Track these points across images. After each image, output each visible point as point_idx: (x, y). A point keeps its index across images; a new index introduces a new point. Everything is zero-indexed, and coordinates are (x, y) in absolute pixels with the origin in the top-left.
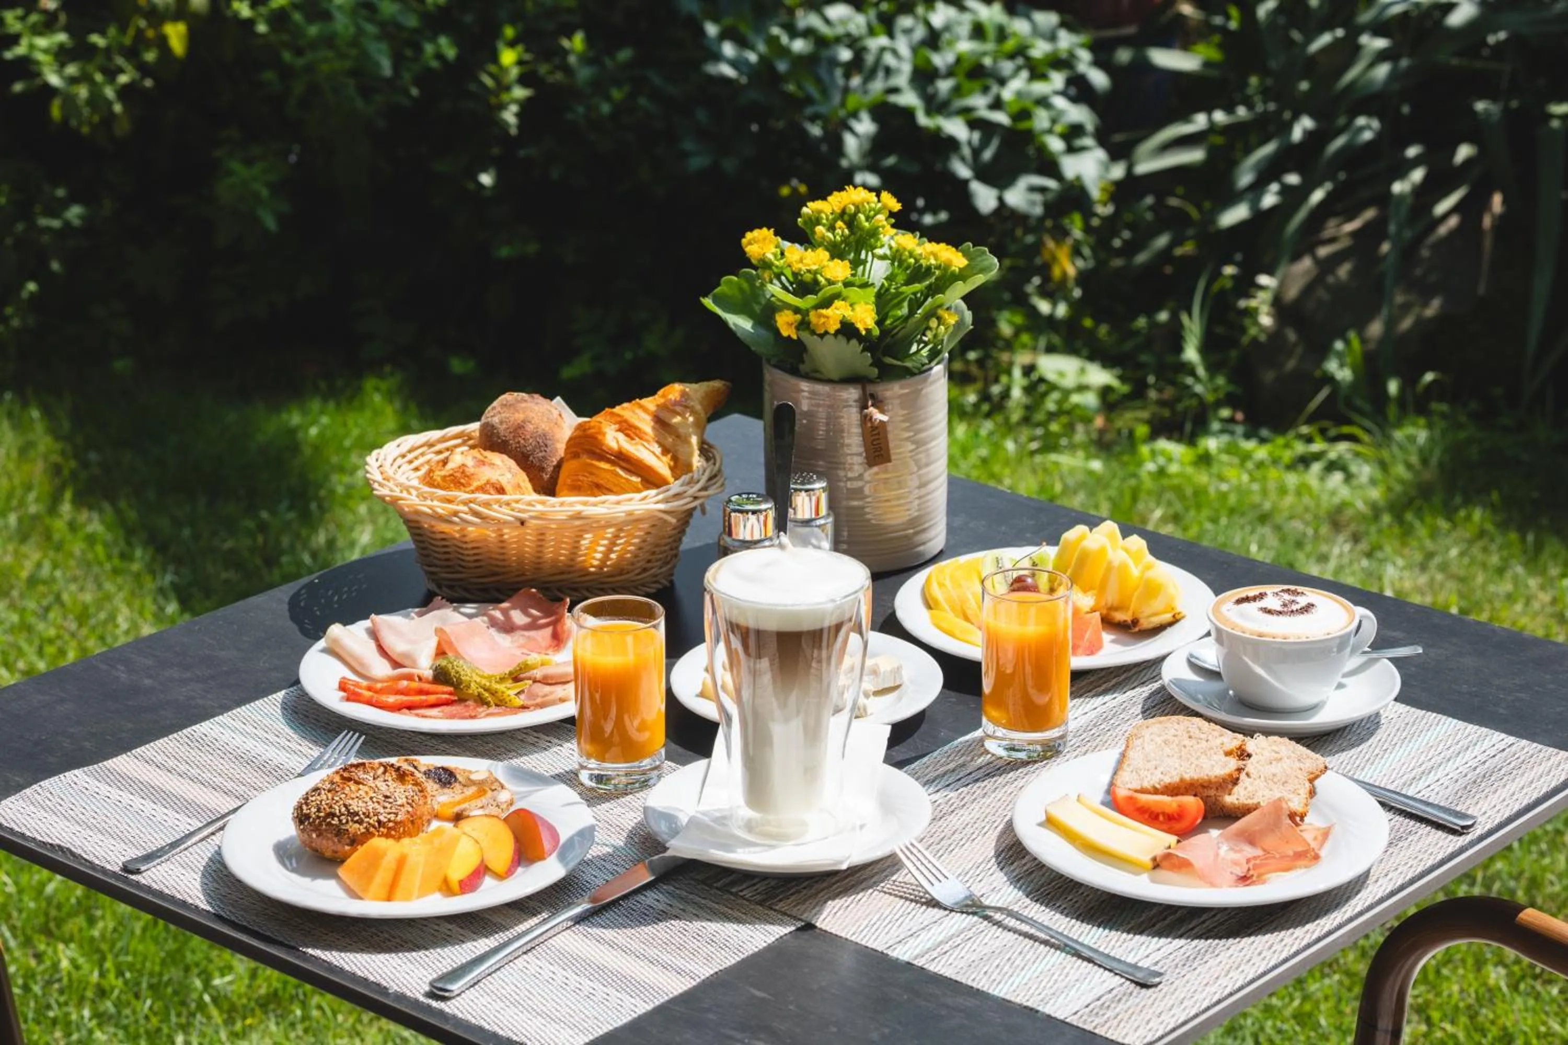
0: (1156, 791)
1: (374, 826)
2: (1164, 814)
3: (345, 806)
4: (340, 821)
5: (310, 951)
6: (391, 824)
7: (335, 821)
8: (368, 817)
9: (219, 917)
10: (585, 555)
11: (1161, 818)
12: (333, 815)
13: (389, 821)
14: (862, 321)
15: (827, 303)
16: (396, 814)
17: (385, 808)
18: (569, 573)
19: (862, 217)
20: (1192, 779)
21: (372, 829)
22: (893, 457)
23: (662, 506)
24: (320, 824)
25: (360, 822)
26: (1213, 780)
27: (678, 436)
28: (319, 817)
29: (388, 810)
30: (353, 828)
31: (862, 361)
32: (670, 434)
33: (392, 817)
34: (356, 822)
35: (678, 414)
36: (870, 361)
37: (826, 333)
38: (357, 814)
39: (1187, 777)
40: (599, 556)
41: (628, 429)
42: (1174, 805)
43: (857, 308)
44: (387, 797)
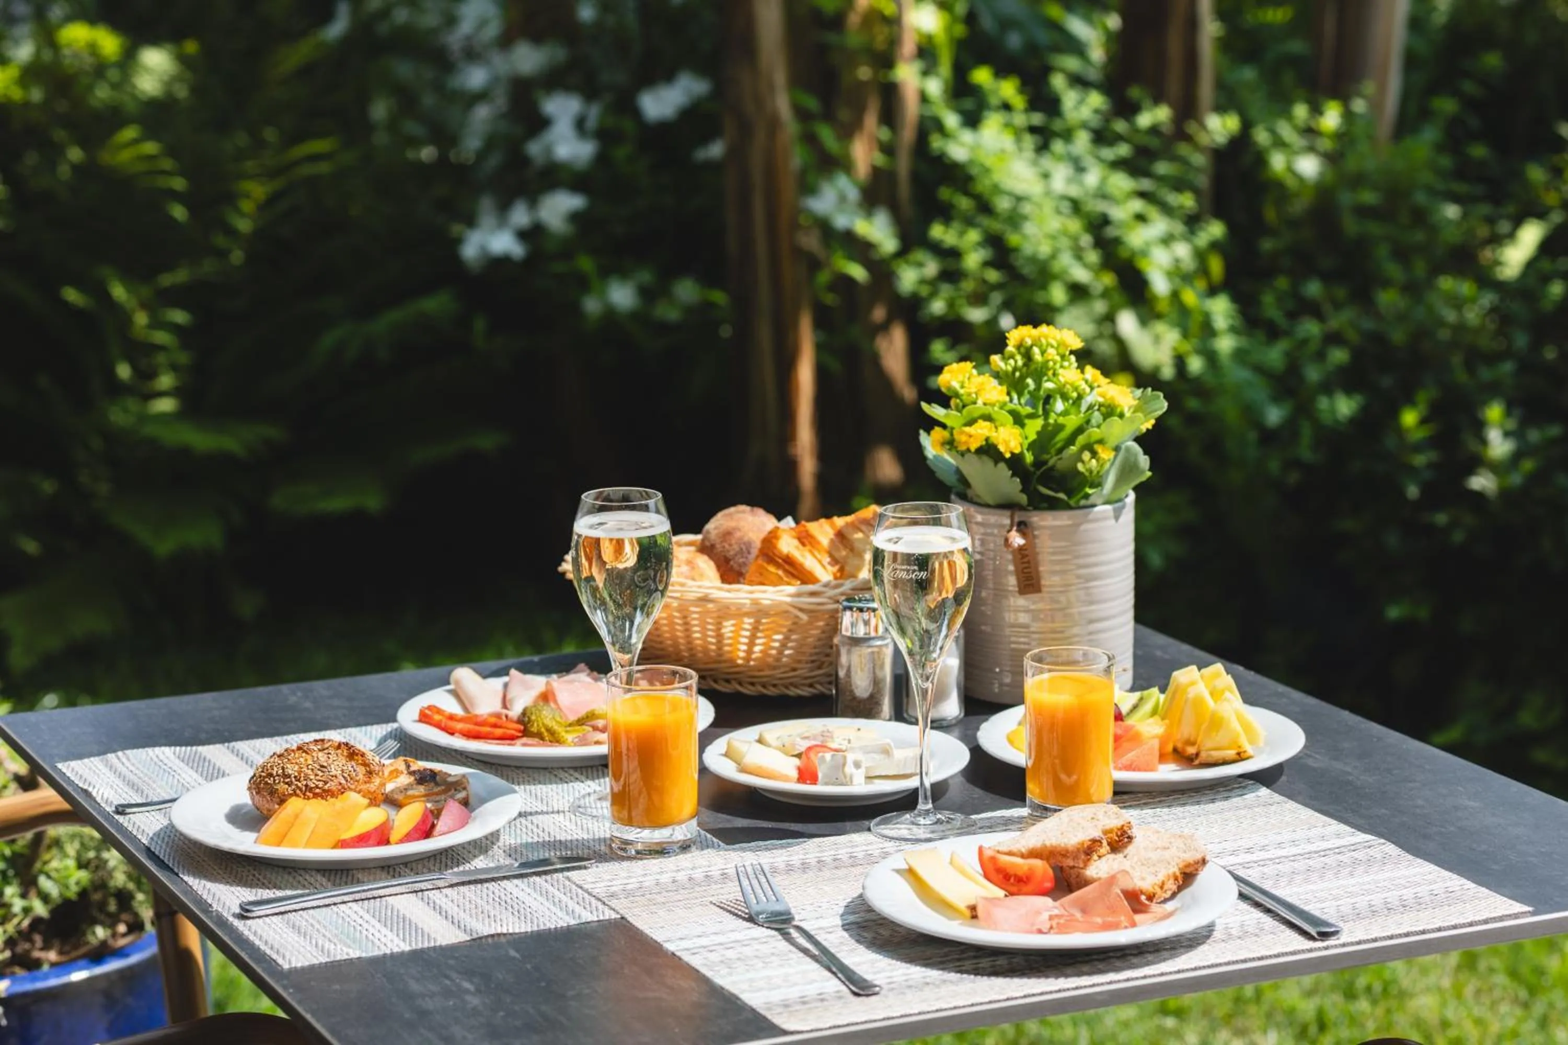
0: (1010, 854)
1: (301, 790)
2: (1015, 876)
3: (283, 768)
4: (274, 781)
5: (186, 878)
6: (318, 791)
7: (270, 781)
8: (299, 780)
9: (149, 852)
10: (730, 645)
11: (1012, 880)
12: (270, 775)
13: (317, 787)
14: (1006, 443)
15: (971, 423)
16: (326, 783)
17: (316, 775)
18: (720, 662)
19: (1036, 350)
20: (1052, 846)
21: (298, 792)
22: (1044, 589)
23: (788, 599)
24: (260, 783)
25: (289, 784)
26: (1071, 849)
27: (852, 550)
28: (260, 776)
29: (318, 778)
30: (282, 787)
31: (1012, 487)
32: (845, 547)
33: (321, 784)
34: (287, 783)
35: (861, 531)
36: (1020, 487)
37: (968, 450)
38: (289, 776)
39: (1048, 843)
40: (744, 647)
41: (805, 539)
42: (1026, 868)
43: (1001, 429)
44: (322, 766)
